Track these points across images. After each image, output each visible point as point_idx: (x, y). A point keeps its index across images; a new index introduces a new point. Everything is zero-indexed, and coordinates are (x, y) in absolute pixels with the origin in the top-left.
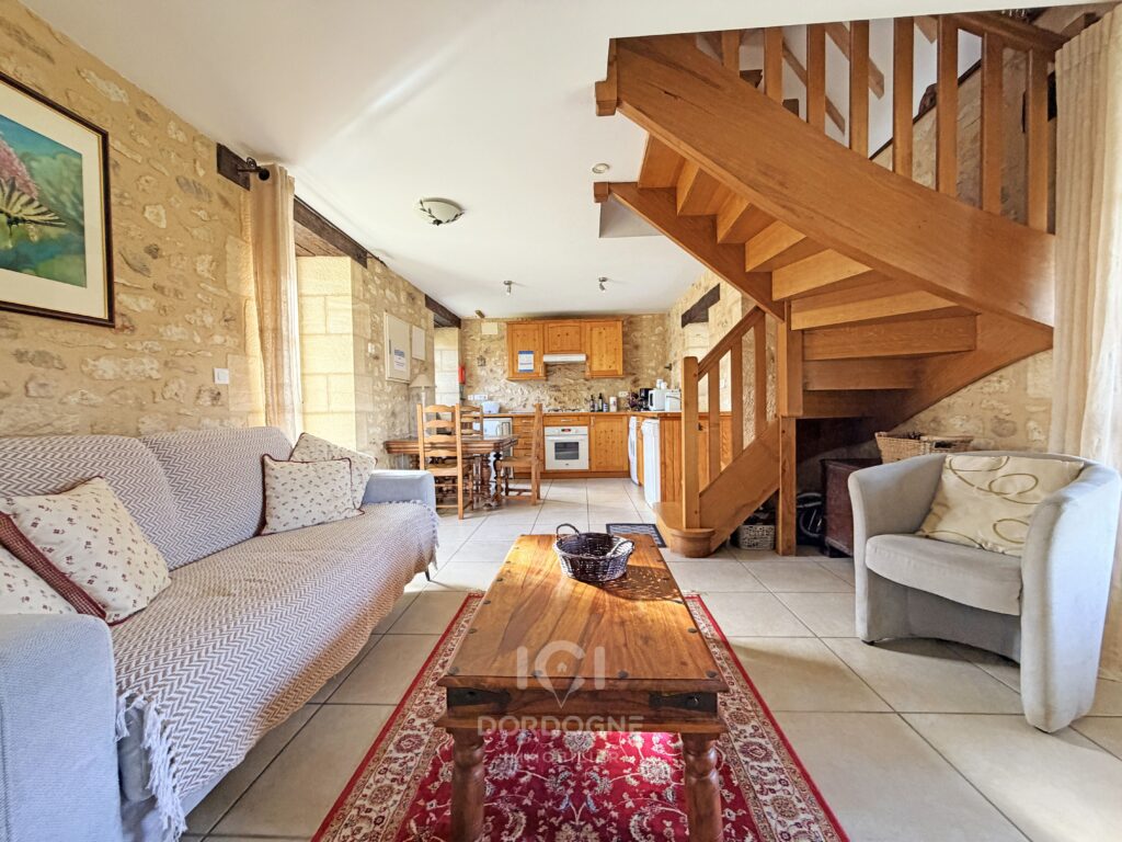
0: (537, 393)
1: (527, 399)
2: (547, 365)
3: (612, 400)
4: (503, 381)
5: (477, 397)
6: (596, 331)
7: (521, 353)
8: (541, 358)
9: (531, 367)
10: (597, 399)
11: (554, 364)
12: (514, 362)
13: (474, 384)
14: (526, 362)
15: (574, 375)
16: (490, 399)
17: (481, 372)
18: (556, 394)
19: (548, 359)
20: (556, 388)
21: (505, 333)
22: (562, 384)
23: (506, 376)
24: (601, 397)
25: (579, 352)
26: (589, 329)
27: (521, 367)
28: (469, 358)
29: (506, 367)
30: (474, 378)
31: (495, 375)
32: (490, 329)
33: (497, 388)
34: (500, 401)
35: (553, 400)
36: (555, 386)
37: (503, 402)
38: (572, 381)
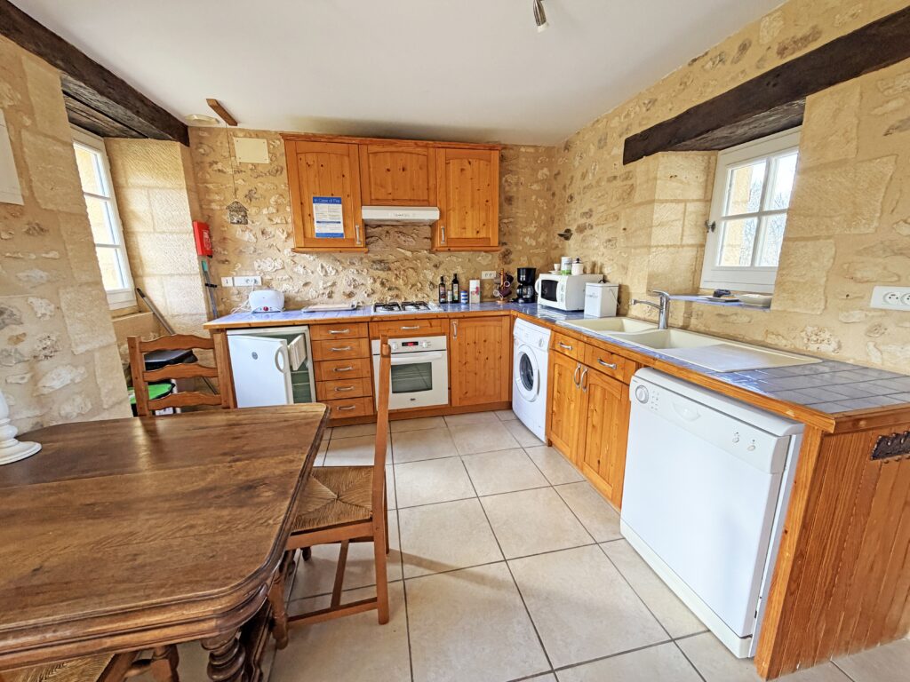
0: (351, 273)
1: (334, 284)
2: (366, 225)
3: (474, 285)
4: (287, 252)
5: (240, 281)
6: (454, 167)
7: (318, 200)
8: (356, 212)
9: (339, 229)
10: (448, 283)
11: (379, 224)
12: (304, 217)
13: (232, 258)
14: (328, 218)
15: (411, 242)
16: (267, 285)
17: (244, 235)
18: (383, 275)
19: (369, 213)
20: (383, 264)
21: (282, 161)
22: (392, 258)
23: (291, 243)
24: (456, 281)
25: (425, 203)
26: (441, 161)
27: (319, 229)
28: (214, 206)
29: (290, 227)
30: (230, 246)
31: (270, 241)
32: (252, 152)
33: (278, 264)
34: (285, 286)
35: (378, 285)
36: (381, 261)
37: (292, 288)
38: (409, 254)
